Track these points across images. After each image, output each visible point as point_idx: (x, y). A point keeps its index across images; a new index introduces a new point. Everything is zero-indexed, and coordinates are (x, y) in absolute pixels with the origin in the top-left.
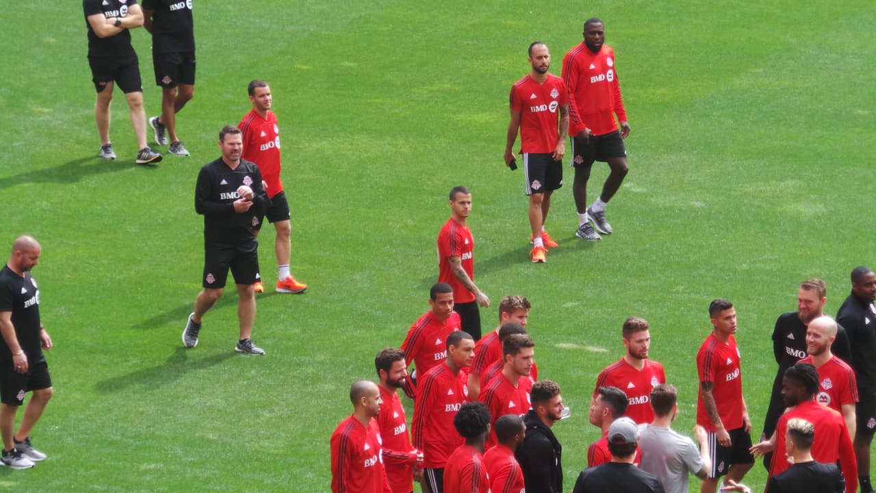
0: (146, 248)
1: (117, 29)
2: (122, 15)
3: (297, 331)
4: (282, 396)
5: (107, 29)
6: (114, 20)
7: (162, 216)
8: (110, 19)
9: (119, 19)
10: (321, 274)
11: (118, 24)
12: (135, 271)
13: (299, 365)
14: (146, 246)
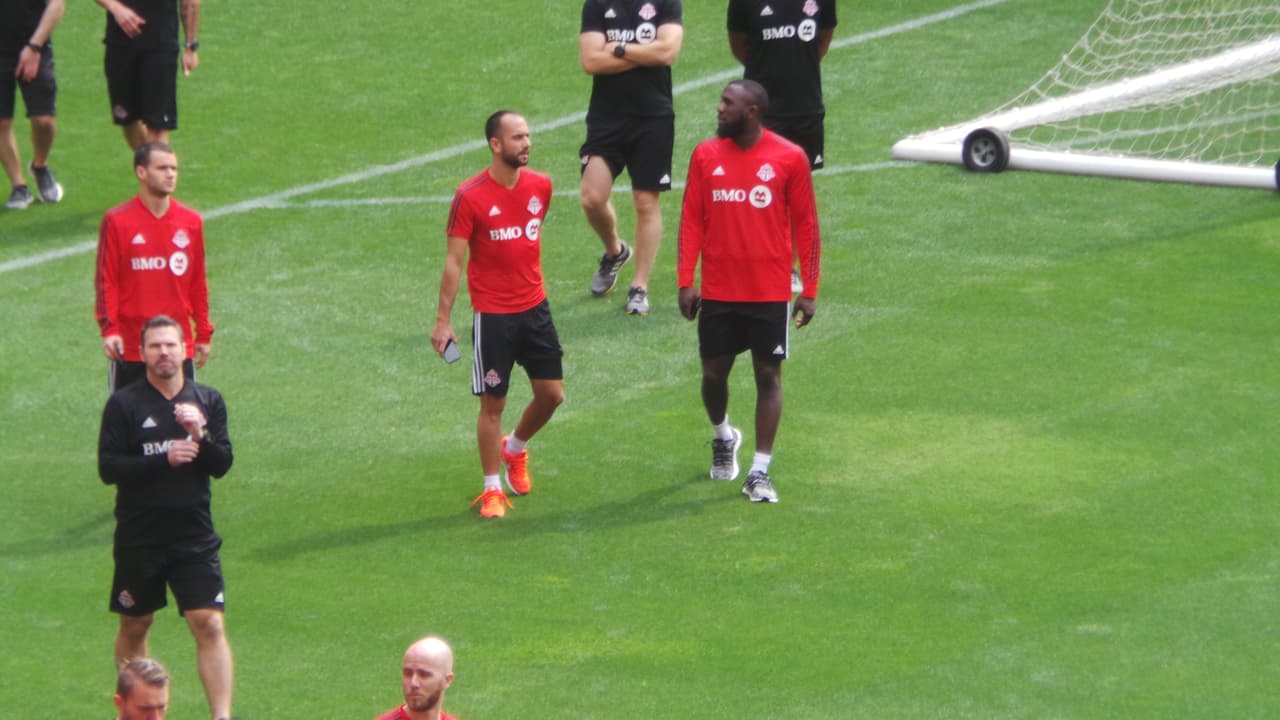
1: (619, 63)
11: (619, 53)
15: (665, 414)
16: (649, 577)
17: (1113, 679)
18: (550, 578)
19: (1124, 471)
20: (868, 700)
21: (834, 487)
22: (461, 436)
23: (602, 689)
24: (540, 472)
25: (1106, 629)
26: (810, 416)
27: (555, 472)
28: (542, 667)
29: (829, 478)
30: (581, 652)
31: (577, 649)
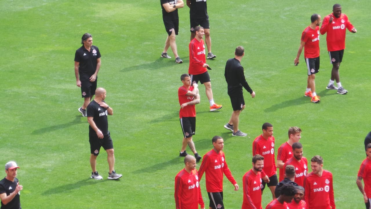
0: (284, 130)
1: (174, 9)
2: (176, 3)
3: (348, 165)
4: (342, 193)
5: (170, 9)
6: (173, 5)
7: (291, 116)
8: (171, 5)
9: (175, 5)
10: (358, 141)
11: (174, 7)
12: (280, 139)
13: (349, 179)
14: (284, 128)
15: (65, 3)
16: (63, 35)
17: (151, 52)
18: (43, 35)
19: (152, 13)
20: (105, 58)
21: (98, 17)
22: (25, 8)
23: (54, 56)
24: (41, 15)
25: (150, 43)
26: (93, 3)
27: (44, 15)
28: (42, 52)
29: (97, 15)
30: (50, 49)
31: (49, 49)
